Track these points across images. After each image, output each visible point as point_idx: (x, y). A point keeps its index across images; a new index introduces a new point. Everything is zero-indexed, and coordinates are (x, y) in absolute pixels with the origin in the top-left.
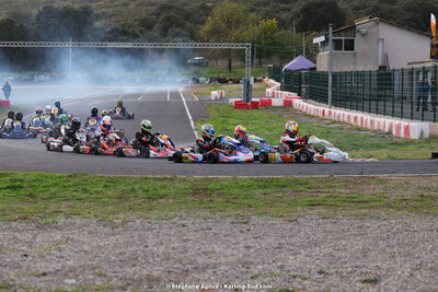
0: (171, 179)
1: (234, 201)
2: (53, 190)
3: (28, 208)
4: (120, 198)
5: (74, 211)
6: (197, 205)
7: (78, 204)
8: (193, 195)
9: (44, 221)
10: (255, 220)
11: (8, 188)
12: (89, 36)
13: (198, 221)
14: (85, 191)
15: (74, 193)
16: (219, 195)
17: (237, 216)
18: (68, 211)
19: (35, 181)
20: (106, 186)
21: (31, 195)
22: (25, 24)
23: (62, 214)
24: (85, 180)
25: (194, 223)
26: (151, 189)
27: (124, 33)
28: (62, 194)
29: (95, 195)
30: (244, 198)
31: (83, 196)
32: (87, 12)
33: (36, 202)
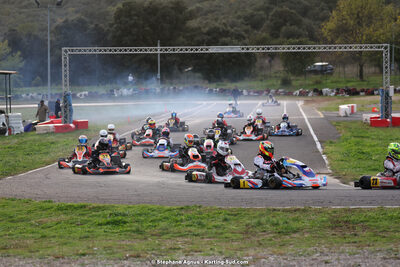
0: (304, 211)
1: (384, 234)
2: (163, 224)
3: (139, 245)
4: (247, 233)
5: (194, 247)
6: (338, 240)
7: (197, 240)
8: (333, 228)
11: (108, 223)
12: (181, 39)
13: (342, 257)
14: (201, 225)
15: (189, 228)
16: (365, 228)
17: (389, 251)
18: (187, 247)
19: (140, 215)
20: (226, 220)
21: (138, 231)
22: (101, 25)
23: (181, 251)
24: (200, 213)
25: (338, 259)
26: (281, 222)
27: (226, 34)
28: (175, 229)
29: (215, 230)
30: (395, 231)
31: (200, 231)
32: (179, 8)
33: (146, 239)
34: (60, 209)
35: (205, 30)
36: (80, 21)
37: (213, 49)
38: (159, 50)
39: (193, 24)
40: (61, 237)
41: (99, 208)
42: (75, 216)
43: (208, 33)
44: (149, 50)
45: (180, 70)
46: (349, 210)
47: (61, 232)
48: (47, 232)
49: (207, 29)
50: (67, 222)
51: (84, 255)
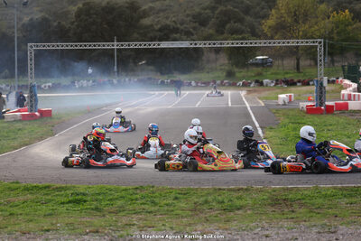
0: (246, 189)
1: (318, 211)
2: (119, 203)
3: (97, 221)
4: (195, 210)
5: (148, 223)
6: (277, 216)
7: (150, 217)
8: (272, 206)
9: (118, 234)
10: (343, 229)
11: (70, 202)
12: (135, 35)
13: (281, 231)
14: (154, 203)
15: (143, 206)
16: (301, 205)
17: (323, 226)
18: (141, 223)
19: (99, 194)
20: (176, 198)
21: (97, 209)
22: (64, 23)
23: (135, 227)
24: (153, 193)
25: (278, 234)
26: (226, 201)
27: (176, 30)
28: (131, 207)
29: (166, 208)
30: (329, 208)
31: (153, 209)
32: (133, 7)
33: (104, 216)
34: (26, 189)
35: (157, 27)
36: (44, 19)
37: (164, 45)
38: (115, 45)
39: (146, 21)
40: (27, 214)
41: (63, 188)
42: (40, 196)
43: (160, 30)
44: (107, 46)
45: (135, 63)
46: (287, 189)
47: (27, 210)
48: (15, 210)
49: (159, 26)
50: (33, 201)
51: (48, 231)
